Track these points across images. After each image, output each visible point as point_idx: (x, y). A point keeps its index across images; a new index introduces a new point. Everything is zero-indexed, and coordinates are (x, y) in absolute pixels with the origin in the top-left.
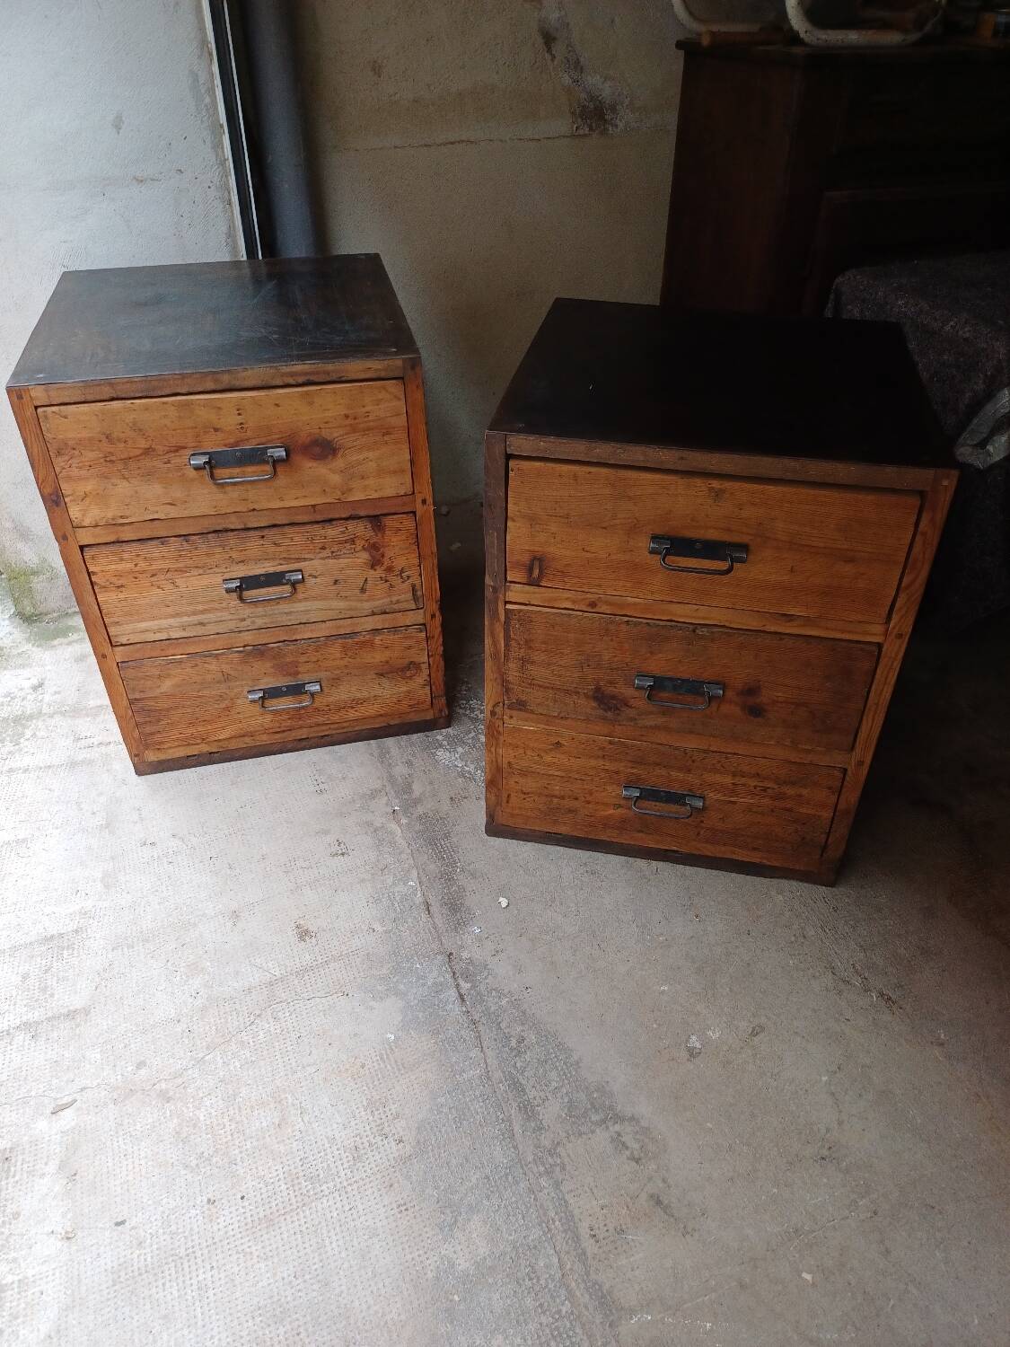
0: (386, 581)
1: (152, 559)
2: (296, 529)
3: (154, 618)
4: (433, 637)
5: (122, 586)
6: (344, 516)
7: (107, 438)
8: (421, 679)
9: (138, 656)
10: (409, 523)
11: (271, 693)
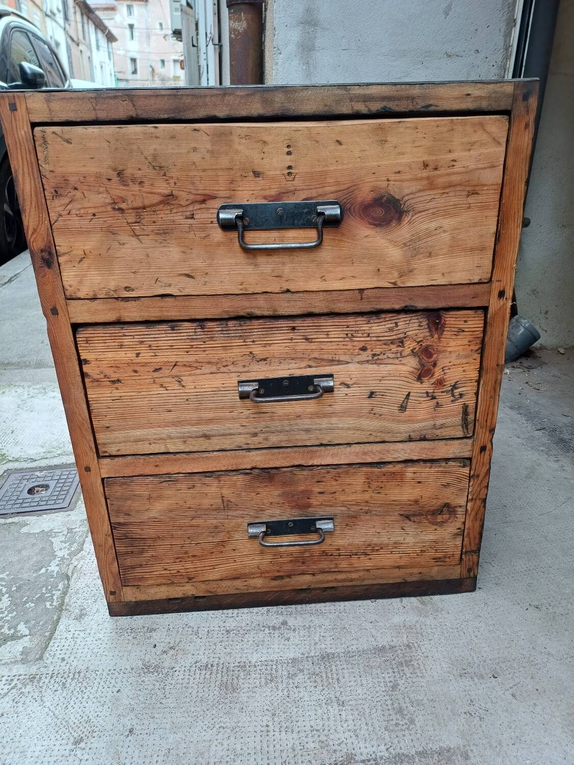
0: (434, 398)
1: (158, 348)
2: (336, 321)
3: (150, 425)
4: (478, 476)
5: (119, 381)
6: (397, 307)
7: (119, 174)
8: (452, 527)
9: (128, 472)
10: (475, 323)
11: (275, 528)
